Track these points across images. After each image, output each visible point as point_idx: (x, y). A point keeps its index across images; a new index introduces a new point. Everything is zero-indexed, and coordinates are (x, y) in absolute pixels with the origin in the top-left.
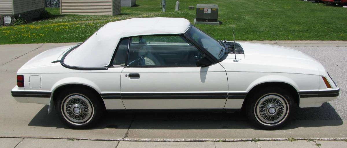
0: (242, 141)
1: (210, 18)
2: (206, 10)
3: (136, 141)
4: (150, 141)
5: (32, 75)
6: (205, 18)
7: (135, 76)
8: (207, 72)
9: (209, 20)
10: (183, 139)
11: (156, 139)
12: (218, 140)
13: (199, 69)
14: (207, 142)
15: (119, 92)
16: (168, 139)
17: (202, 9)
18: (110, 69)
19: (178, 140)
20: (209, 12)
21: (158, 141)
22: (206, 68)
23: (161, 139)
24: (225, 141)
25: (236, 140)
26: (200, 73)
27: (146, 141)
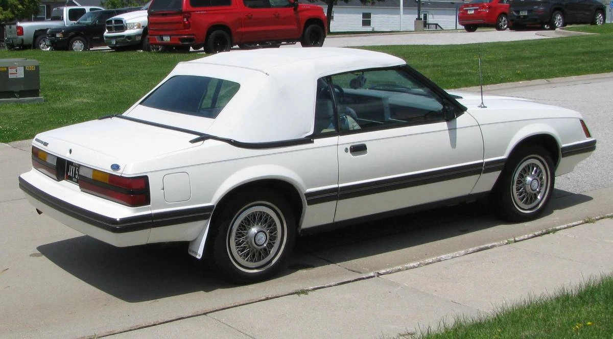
0: (536, 236)
1: (22, 88)
2: (13, 71)
3: (399, 270)
4: (419, 266)
5: (168, 172)
6: (11, 89)
7: (359, 149)
8: (456, 128)
9: (23, 94)
10: (463, 252)
11: (427, 261)
12: (507, 241)
13: (443, 125)
14: (494, 249)
15: (336, 186)
16: (443, 256)
17: (5, 69)
18: (317, 142)
19: (456, 254)
20: (20, 74)
21: (431, 263)
22: (452, 122)
23: (434, 258)
24: (516, 241)
25: (526, 236)
26: (448, 131)
27: (414, 267)
